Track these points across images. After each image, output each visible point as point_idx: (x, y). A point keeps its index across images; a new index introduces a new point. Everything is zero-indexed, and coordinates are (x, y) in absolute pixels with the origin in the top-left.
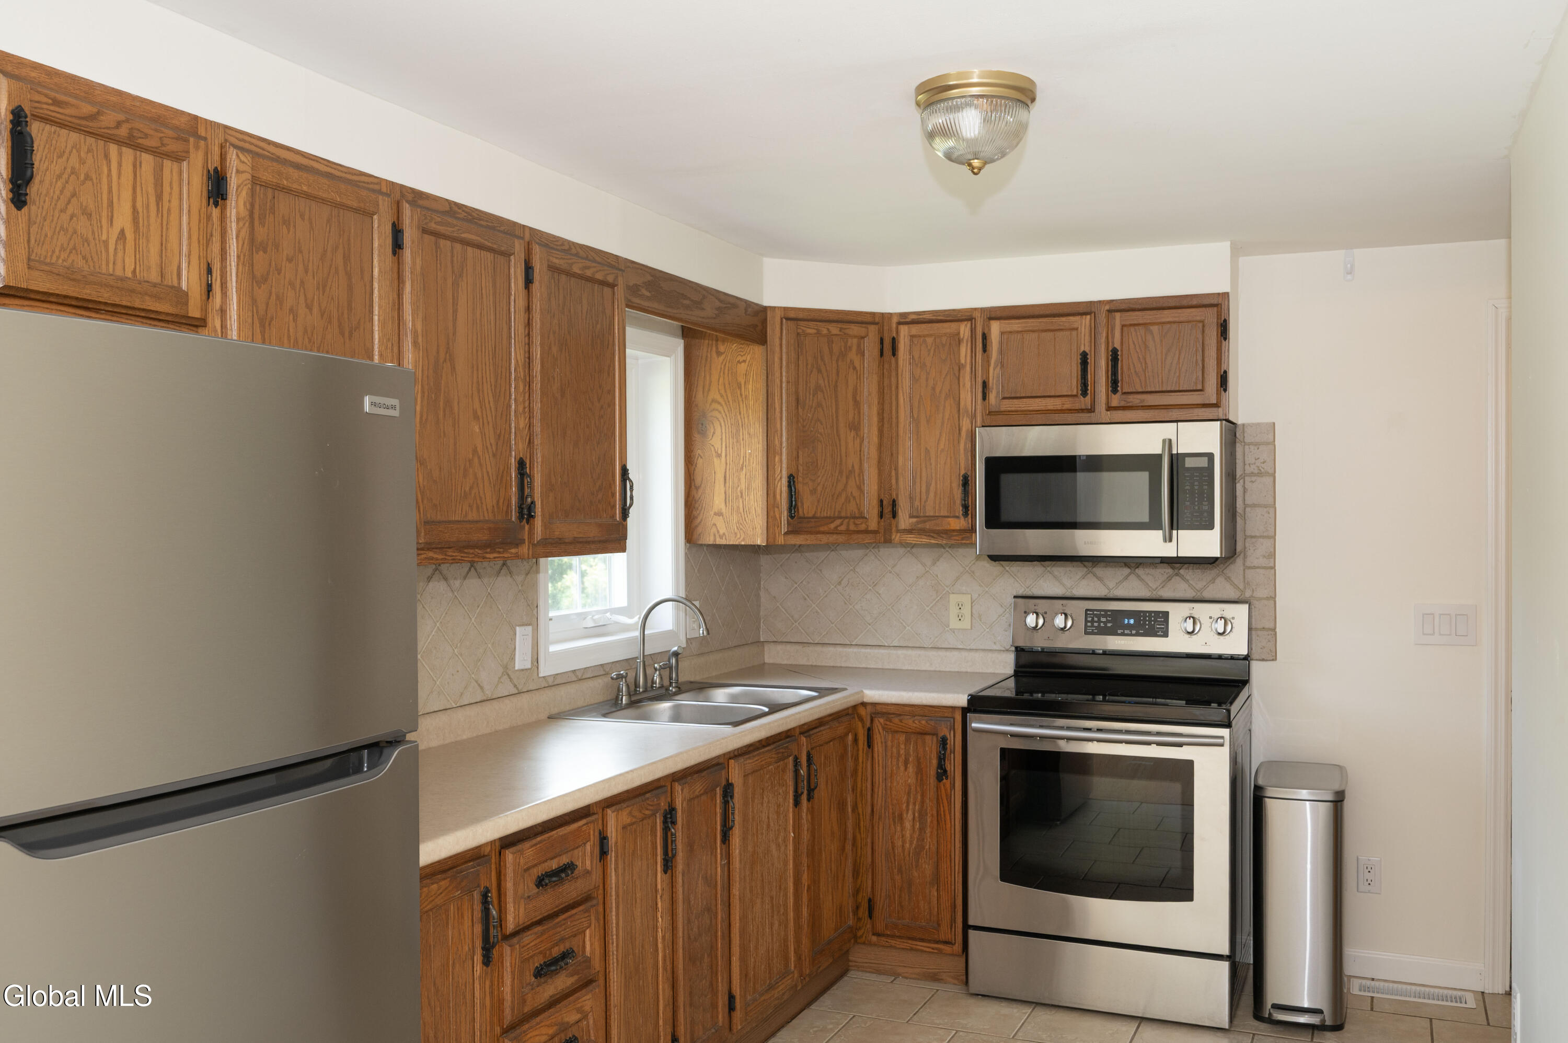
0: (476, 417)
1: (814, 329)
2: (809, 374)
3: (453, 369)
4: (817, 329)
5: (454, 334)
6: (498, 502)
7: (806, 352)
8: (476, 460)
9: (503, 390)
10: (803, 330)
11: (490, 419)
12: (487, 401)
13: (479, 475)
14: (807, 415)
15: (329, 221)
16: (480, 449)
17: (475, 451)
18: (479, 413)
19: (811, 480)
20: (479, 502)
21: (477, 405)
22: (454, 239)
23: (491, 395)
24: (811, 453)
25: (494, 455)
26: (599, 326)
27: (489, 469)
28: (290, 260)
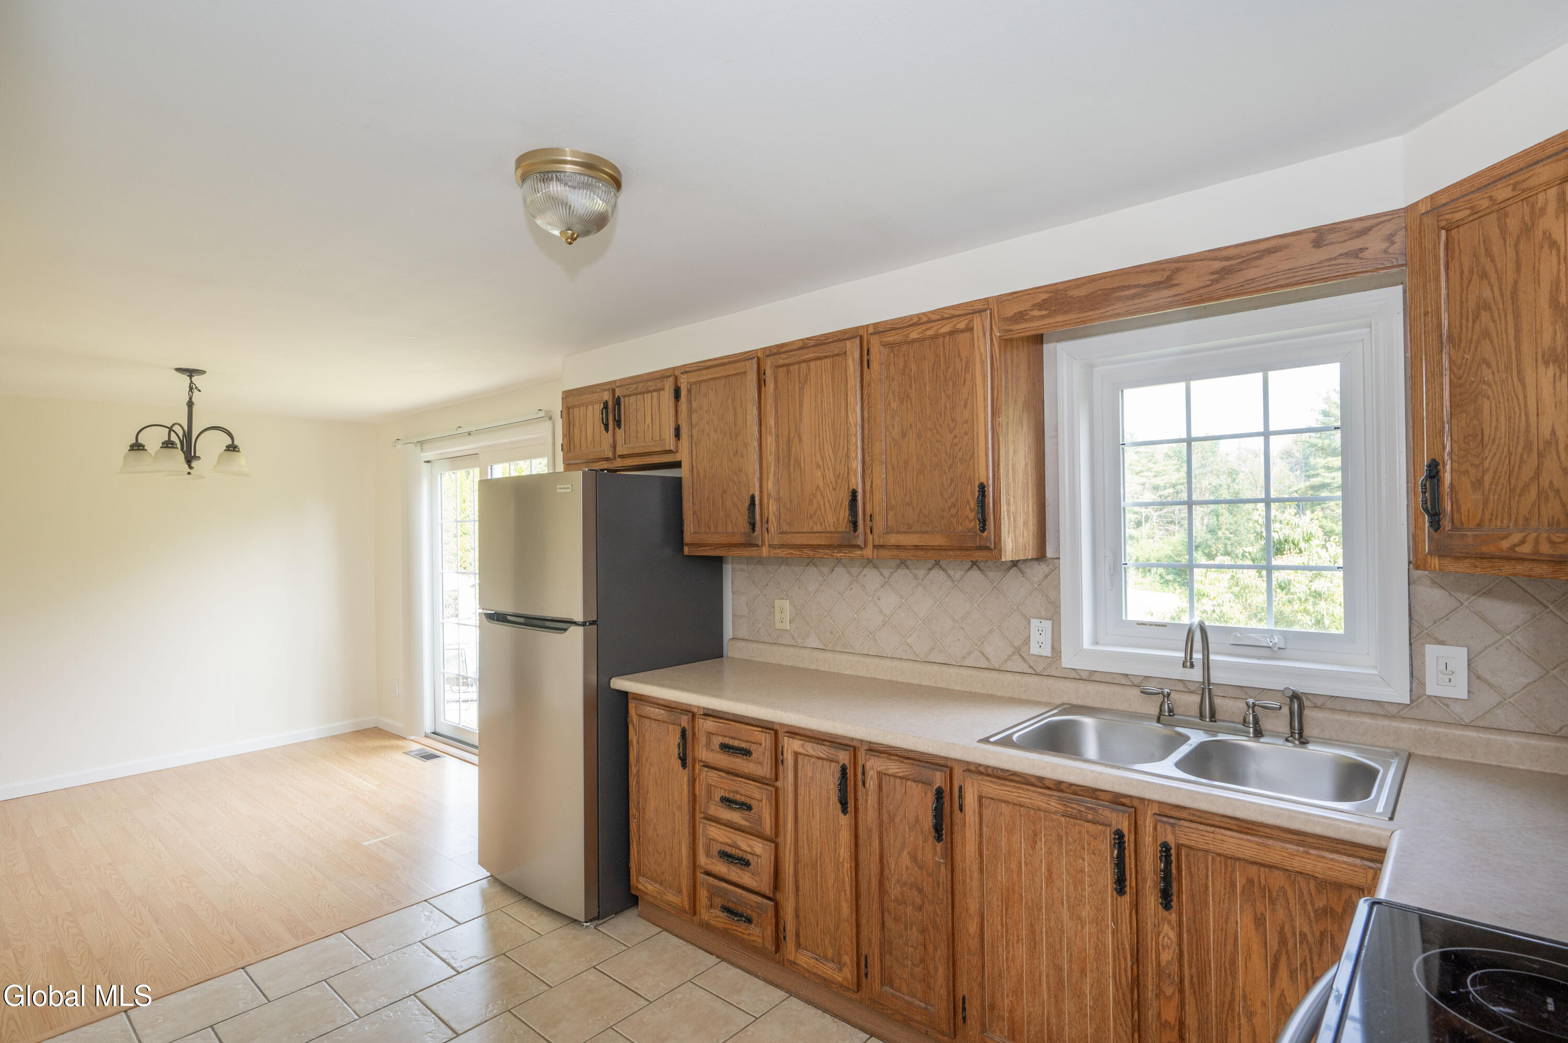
0: (818, 466)
1: (1466, 209)
2: (1465, 288)
3: (800, 440)
4: (1470, 208)
5: (801, 420)
6: (838, 520)
7: (1460, 253)
8: (819, 493)
9: (841, 446)
10: (1447, 220)
11: (830, 466)
12: (827, 455)
13: (822, 503)
14: (1463, 358)
15: (724, 386)
16: (821, 485)
17: (818, 488)
18: (821, 464)
19: (1472, 465)
20: (822, 520)
21: (819, 458)
22: (799, 363)
23: (830, 450)
24: (1472, 420)
25: (834, 489)
26: (950, 371)
27: (830, 498)
28: (706, 412)
